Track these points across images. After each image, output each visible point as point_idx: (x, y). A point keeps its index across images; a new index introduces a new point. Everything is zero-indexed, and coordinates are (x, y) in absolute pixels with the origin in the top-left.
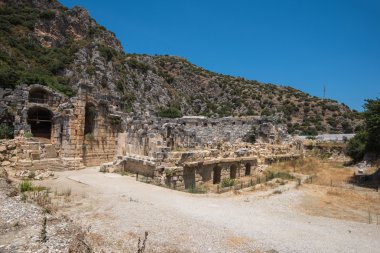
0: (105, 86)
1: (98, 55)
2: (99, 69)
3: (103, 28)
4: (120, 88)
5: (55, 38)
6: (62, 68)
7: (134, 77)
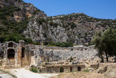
0: (38, 35)
1: (36, 23)
2: (36, 29)
3: (39, 10)
4: (45, 36)
5: (21, 18)
6: (23, 31)
7: (51, 30)
